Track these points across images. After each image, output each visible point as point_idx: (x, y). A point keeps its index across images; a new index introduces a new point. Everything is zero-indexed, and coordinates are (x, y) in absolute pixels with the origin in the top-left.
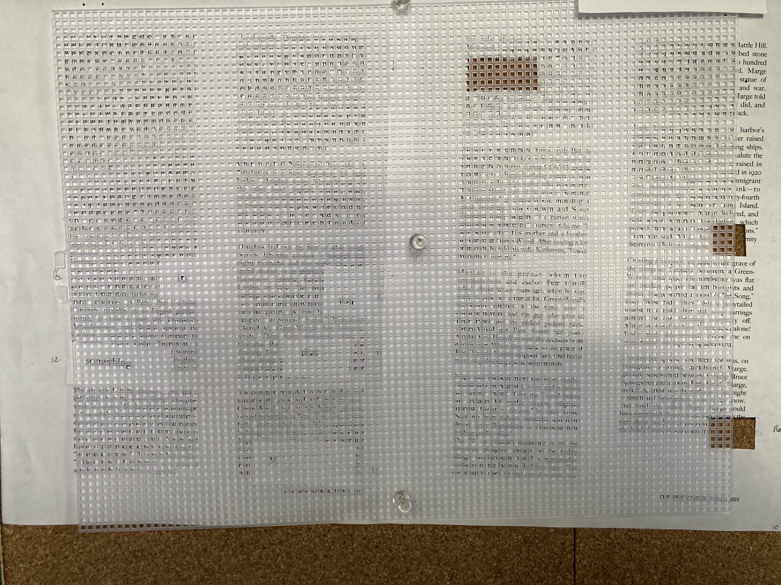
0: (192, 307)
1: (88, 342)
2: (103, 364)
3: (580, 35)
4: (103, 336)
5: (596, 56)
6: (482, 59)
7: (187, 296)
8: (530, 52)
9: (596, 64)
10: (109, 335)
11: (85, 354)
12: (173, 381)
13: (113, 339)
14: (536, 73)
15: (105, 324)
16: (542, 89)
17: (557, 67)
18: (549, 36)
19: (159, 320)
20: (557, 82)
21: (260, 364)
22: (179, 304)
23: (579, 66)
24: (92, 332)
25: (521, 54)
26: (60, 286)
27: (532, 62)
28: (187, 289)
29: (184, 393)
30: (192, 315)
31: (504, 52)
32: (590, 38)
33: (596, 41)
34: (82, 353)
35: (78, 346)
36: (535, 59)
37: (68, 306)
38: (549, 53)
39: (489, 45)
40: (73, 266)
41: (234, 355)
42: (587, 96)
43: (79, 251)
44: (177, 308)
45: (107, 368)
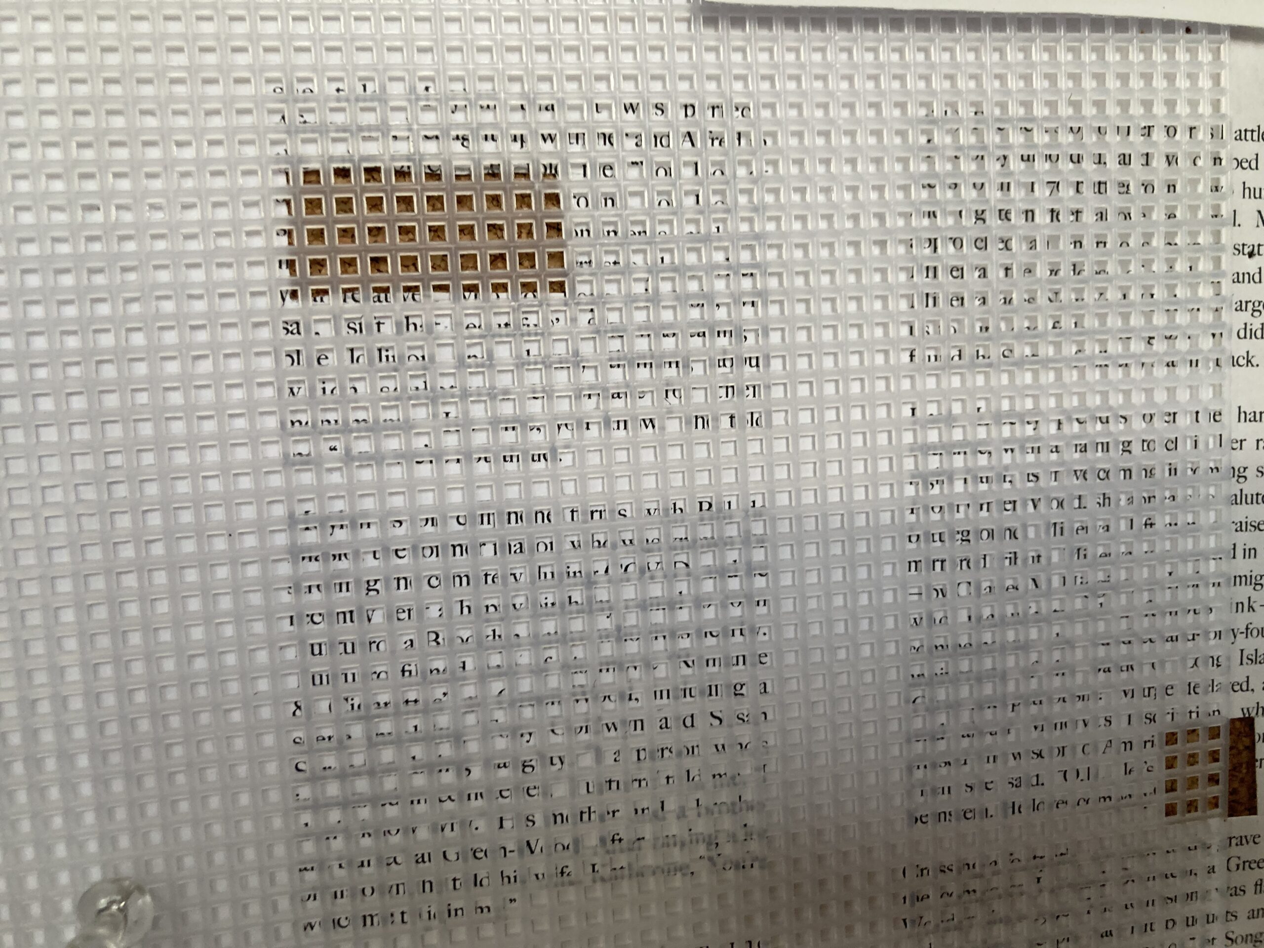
3: (712, 86)
5: (774, 163)
6: (343, 173)
8: (529, 145)
9: (776, 192)
14: (555, 228)
16: (584, 289)
17: (634, 202)
18: (602, 86)
20: (638, 259)
23: (713, 199)
25: (498, 154)
27: (538, 187)
31: (431, 147)
32: (750, 95)
33: (772, 106)
36: (551, 172)
38: (603, 153)
39: (369, 119)
42: (748, 311)
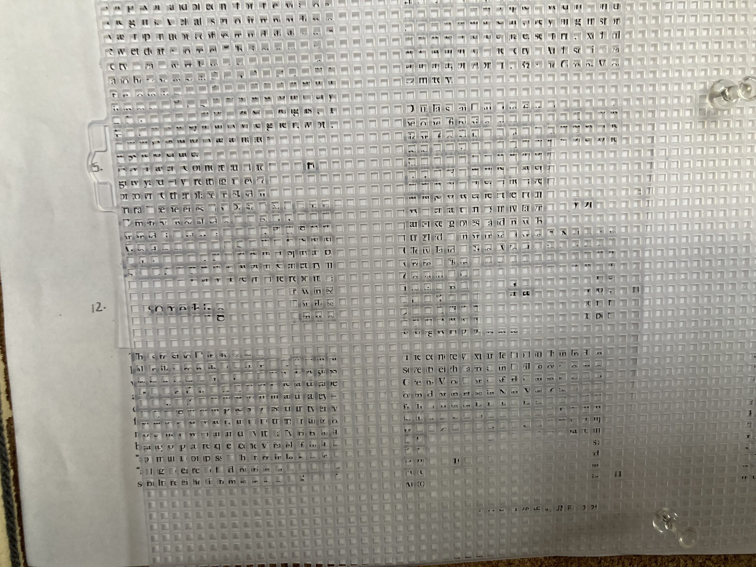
0: (327, 217)
1: (150, 278)
2: (178, 314)
4: (176, 266)
7: (318, 197)
10: (187, 266)
11: (147, 298)
12: (297, 339)
13: (194, 271)
15: (179, 247)
19: (272, 239)
21: (440, 310)
22: (306, 211)
24: (156, 260)
26: (99, 183)
28: (319, 186)
29: (314, 358)
30: (327, 230)
34: (141, 295)
35: (134, 285)
37: (115, 218)
40: (120, 148)
41: (397, 295)
43: (130, 121)
44: (303, 218)
45: (185, 320)
